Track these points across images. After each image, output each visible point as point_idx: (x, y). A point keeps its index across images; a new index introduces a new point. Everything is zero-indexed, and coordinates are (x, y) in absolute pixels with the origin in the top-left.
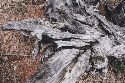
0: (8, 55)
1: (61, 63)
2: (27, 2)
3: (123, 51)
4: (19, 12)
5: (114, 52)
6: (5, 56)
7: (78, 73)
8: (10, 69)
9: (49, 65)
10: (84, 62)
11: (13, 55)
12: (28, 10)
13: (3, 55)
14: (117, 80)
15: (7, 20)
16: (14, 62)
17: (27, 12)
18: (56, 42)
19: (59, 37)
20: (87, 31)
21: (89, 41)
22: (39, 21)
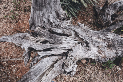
0: (7, 60)
1: (41, 69)
2: (19, 10)
3: (96, 54)
4: (13, 19)
5: (90, 55)
6: (4, 61)
7: (53, 75)
8: (10, 73)
9: (30, 72)
10: (58, 67)
11: (11, 60)
12: (21, 17)
13: (2, 60)
14: (104, 74)
15: (2, 28)
16: (13, 66)
17: (20, 20)
18: (38, 53)
19: (41, 49)
20: (64, 41)
21: (67, 48)
22: (26, 35)
